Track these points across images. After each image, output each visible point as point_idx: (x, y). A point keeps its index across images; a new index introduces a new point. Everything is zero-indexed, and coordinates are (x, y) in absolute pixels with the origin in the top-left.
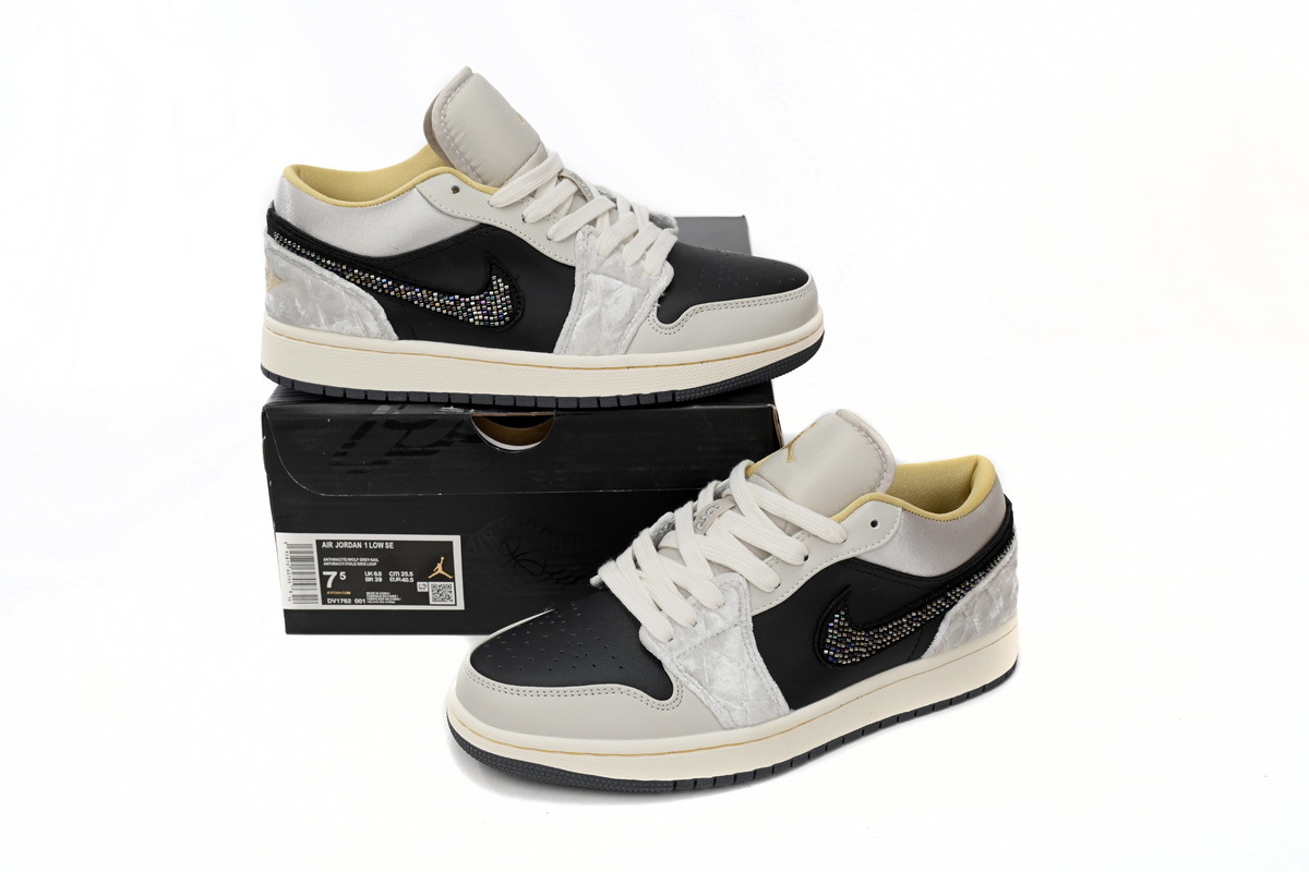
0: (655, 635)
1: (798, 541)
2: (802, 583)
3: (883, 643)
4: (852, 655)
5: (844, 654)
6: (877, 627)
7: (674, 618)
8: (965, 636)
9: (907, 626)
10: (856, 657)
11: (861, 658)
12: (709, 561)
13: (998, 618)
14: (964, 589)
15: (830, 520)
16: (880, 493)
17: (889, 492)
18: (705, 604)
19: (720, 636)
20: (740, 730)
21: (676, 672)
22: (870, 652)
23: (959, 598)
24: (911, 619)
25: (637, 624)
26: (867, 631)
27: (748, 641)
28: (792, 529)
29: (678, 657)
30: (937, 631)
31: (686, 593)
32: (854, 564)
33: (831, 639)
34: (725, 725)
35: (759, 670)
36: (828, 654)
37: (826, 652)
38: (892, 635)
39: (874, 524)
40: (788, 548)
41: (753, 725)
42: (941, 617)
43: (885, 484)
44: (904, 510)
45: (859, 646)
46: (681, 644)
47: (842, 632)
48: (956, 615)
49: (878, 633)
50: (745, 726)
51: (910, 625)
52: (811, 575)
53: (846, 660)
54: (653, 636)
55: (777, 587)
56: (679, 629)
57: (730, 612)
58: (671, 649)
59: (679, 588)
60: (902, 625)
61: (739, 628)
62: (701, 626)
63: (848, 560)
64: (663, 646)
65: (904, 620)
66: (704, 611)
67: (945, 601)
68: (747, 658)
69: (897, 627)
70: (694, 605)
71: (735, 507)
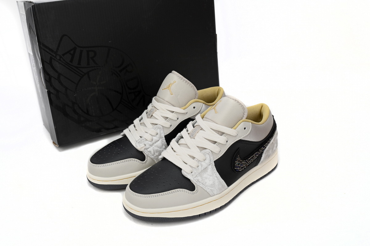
0: (187, 172)
1: (224, 137)
2: (227, 149)
3: (250, 163)
4: (242, 168)
5: (240, 168)
6: (247, 158)
7: (192, 166)
8: (268, 156)
9: (255, 156)
10: (243, 168)
11: (244, 168)
12: (198, 147)
13: (275, 150)
14: (268, 143)
15: (232, 129)
16: (244, 119)
17: (246, 119)
18: (200, 160)
19: (206, 169)
20: (215, 196)
21: (195, 182)
22: (246, 166)
23: (267, 146)
24: (256, 154)
25: (181, 169)
26: (245, 160)
27: (214, 169)
28: (222, 134)
29: (195, 177)
30: (262, 156)
31: (194, 158)
32: (240, 141)
33: (237, 164)
34: (212, 195)
35: (218, 177)
36: (236, 169)
37: (235, 168)
38: (251, 160)
39: (245, 129)
40: (221, 139)
41: (219, 194)
42: (262, 153)
43: (245, 116)
44: (252, 123)
45: (244, 165)
46: (195, 173)
47: (239, 162)
48: (266, 151)
49: (248, 160)
50: (217, 194)
51: (256, 156)
52: (229, 146)
53: (241, 169)
54: (186, 172)
55: (220, 151)
56: (193, 169)
57: (207, 161)
58: (193, 175)
59: (190, 156)
60: (254, 156)
61: (210, 165)
62: (200, 167)
63: (239, 141)
64: (190, 175)
65: (254, 155)
66: (200, 162)
67: (264, 148)
68: (215, 174)
69: (252, 157)
70: (197, 161)
71: (202, 129)
